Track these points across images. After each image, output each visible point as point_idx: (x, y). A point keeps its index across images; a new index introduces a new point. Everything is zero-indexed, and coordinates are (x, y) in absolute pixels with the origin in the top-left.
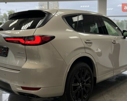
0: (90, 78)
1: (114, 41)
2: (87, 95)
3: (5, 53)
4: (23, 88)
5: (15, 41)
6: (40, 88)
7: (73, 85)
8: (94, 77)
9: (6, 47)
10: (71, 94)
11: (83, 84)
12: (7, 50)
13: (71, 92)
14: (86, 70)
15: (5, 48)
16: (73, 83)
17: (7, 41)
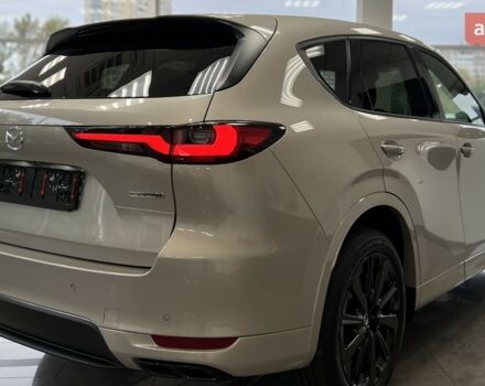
0: (396, 293)
1: (465, 145)
2: (385, 359)
3: (67, 193)
4: (161, 341)
5: (124, 145)
6: (232, 340)
7: (344, 322)
8: (407, 288)
9: (67, 168)
10: (338, 357)
11: (373, 317)
12: (75, 180)
13: (338, 348)
14: (384, 259)
15: (68, 172)
16: (344, 314)
17: (85, 143)
